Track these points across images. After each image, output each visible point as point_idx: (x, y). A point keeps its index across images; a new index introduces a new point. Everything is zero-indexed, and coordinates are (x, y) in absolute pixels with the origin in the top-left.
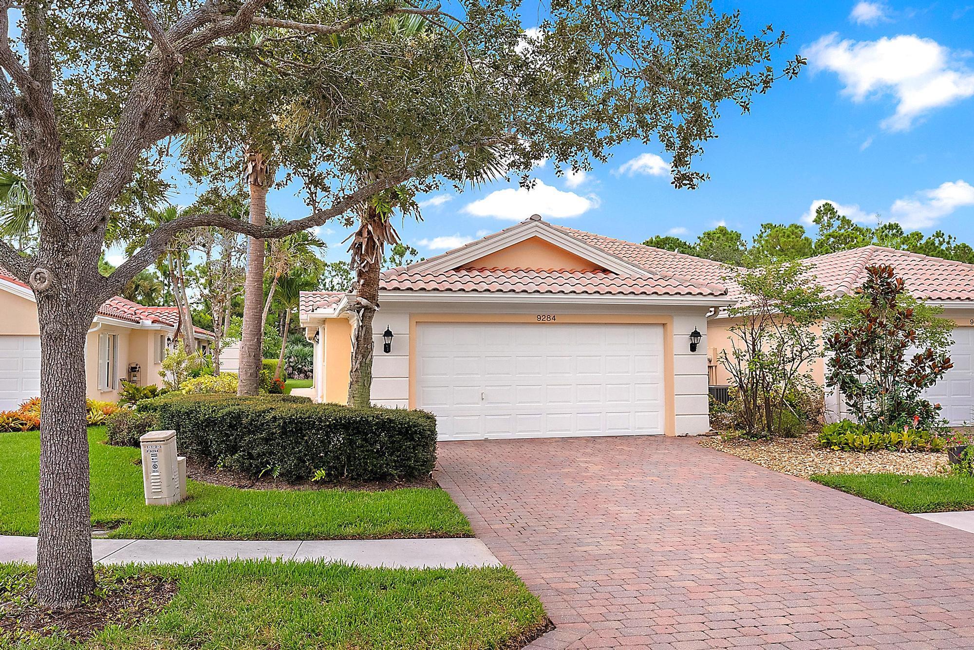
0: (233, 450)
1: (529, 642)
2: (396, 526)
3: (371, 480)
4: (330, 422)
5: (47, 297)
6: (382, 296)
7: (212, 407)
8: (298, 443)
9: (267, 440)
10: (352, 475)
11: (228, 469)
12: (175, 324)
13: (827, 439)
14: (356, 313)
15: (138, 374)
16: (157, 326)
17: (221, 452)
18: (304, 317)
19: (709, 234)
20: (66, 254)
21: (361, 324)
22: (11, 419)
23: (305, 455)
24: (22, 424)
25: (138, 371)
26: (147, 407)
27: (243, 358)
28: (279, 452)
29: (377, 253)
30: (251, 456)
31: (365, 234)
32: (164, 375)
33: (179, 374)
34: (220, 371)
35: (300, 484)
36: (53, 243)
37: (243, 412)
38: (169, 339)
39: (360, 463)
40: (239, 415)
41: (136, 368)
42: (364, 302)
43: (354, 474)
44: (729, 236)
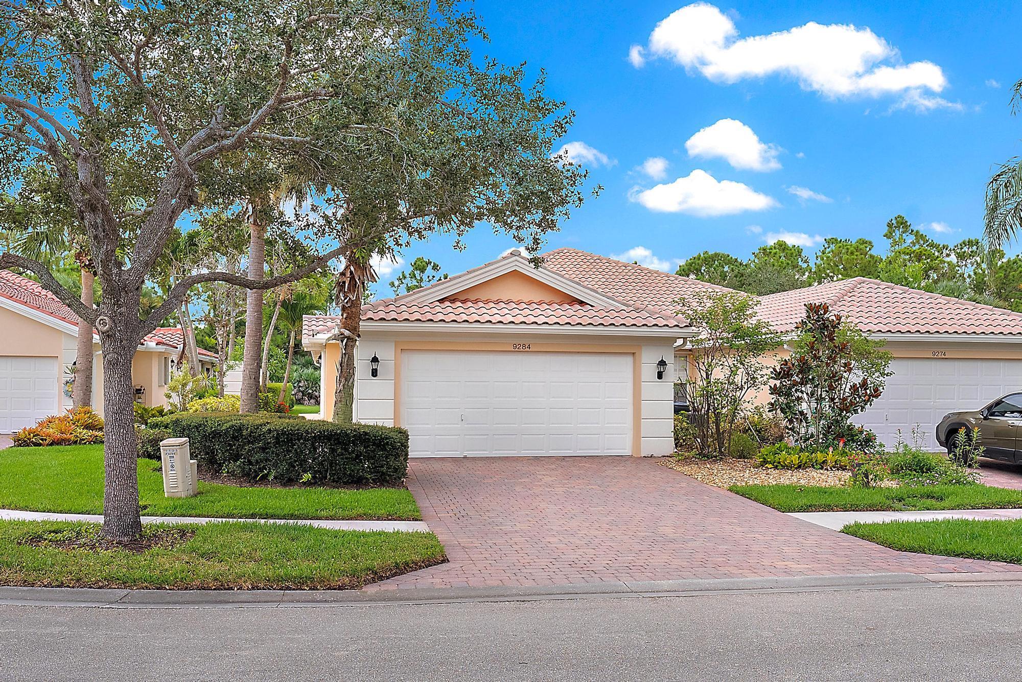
0: (236, 458)
1: (427, 567)
2: (361, 511)
3: (350, 483)
4: (315, 434)
5: (108, 336)
6: (363, 326)
7: (218, 422)
8: (289, 451)
9: (263, 449)
10: (334, 479)
11: (232, 474)
12: (178, 346)
13: (764, 458)
14: (340, 342)
15: (142, 396)
16: (161, 348)
17: (225, 461)
18: (306, 341)
19: (764, 250)
20: (120, 306)
21: (344, 352)
22: (32, 435)
23: (295, 461)
24: (42, 440)
25: (143, 393)
26: (157, 425)
27: (244, 380)
28: (273, 459)
29: (358, 291)
30: (250, 463)
31: (348, 275)
32: (169, 397)
33: (184, 396)
34: (225, 393)
35: (291, 486)
36: (111, 299)
37: (243, 425)
38: (172, 361)
39: (340, 468)
40: (240, 428)
41: (141, 390)
42: (347, 333)
43: (335, 477)
44: (788, 251)
